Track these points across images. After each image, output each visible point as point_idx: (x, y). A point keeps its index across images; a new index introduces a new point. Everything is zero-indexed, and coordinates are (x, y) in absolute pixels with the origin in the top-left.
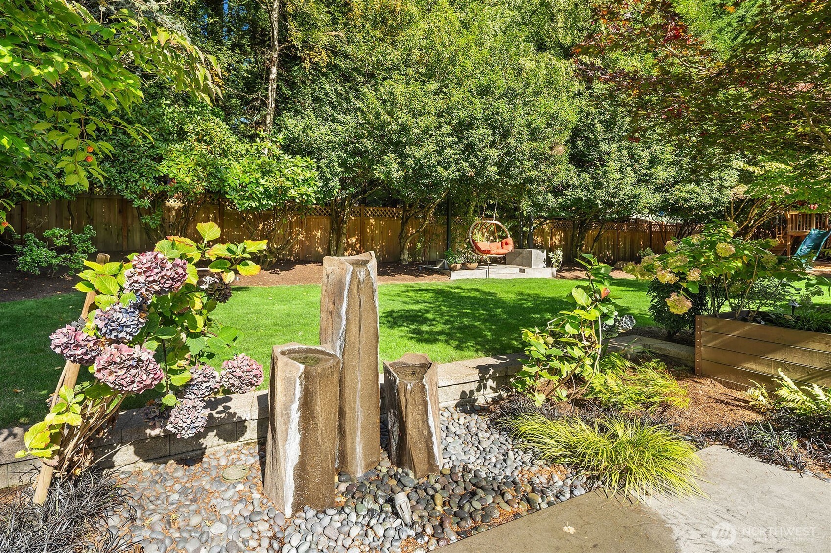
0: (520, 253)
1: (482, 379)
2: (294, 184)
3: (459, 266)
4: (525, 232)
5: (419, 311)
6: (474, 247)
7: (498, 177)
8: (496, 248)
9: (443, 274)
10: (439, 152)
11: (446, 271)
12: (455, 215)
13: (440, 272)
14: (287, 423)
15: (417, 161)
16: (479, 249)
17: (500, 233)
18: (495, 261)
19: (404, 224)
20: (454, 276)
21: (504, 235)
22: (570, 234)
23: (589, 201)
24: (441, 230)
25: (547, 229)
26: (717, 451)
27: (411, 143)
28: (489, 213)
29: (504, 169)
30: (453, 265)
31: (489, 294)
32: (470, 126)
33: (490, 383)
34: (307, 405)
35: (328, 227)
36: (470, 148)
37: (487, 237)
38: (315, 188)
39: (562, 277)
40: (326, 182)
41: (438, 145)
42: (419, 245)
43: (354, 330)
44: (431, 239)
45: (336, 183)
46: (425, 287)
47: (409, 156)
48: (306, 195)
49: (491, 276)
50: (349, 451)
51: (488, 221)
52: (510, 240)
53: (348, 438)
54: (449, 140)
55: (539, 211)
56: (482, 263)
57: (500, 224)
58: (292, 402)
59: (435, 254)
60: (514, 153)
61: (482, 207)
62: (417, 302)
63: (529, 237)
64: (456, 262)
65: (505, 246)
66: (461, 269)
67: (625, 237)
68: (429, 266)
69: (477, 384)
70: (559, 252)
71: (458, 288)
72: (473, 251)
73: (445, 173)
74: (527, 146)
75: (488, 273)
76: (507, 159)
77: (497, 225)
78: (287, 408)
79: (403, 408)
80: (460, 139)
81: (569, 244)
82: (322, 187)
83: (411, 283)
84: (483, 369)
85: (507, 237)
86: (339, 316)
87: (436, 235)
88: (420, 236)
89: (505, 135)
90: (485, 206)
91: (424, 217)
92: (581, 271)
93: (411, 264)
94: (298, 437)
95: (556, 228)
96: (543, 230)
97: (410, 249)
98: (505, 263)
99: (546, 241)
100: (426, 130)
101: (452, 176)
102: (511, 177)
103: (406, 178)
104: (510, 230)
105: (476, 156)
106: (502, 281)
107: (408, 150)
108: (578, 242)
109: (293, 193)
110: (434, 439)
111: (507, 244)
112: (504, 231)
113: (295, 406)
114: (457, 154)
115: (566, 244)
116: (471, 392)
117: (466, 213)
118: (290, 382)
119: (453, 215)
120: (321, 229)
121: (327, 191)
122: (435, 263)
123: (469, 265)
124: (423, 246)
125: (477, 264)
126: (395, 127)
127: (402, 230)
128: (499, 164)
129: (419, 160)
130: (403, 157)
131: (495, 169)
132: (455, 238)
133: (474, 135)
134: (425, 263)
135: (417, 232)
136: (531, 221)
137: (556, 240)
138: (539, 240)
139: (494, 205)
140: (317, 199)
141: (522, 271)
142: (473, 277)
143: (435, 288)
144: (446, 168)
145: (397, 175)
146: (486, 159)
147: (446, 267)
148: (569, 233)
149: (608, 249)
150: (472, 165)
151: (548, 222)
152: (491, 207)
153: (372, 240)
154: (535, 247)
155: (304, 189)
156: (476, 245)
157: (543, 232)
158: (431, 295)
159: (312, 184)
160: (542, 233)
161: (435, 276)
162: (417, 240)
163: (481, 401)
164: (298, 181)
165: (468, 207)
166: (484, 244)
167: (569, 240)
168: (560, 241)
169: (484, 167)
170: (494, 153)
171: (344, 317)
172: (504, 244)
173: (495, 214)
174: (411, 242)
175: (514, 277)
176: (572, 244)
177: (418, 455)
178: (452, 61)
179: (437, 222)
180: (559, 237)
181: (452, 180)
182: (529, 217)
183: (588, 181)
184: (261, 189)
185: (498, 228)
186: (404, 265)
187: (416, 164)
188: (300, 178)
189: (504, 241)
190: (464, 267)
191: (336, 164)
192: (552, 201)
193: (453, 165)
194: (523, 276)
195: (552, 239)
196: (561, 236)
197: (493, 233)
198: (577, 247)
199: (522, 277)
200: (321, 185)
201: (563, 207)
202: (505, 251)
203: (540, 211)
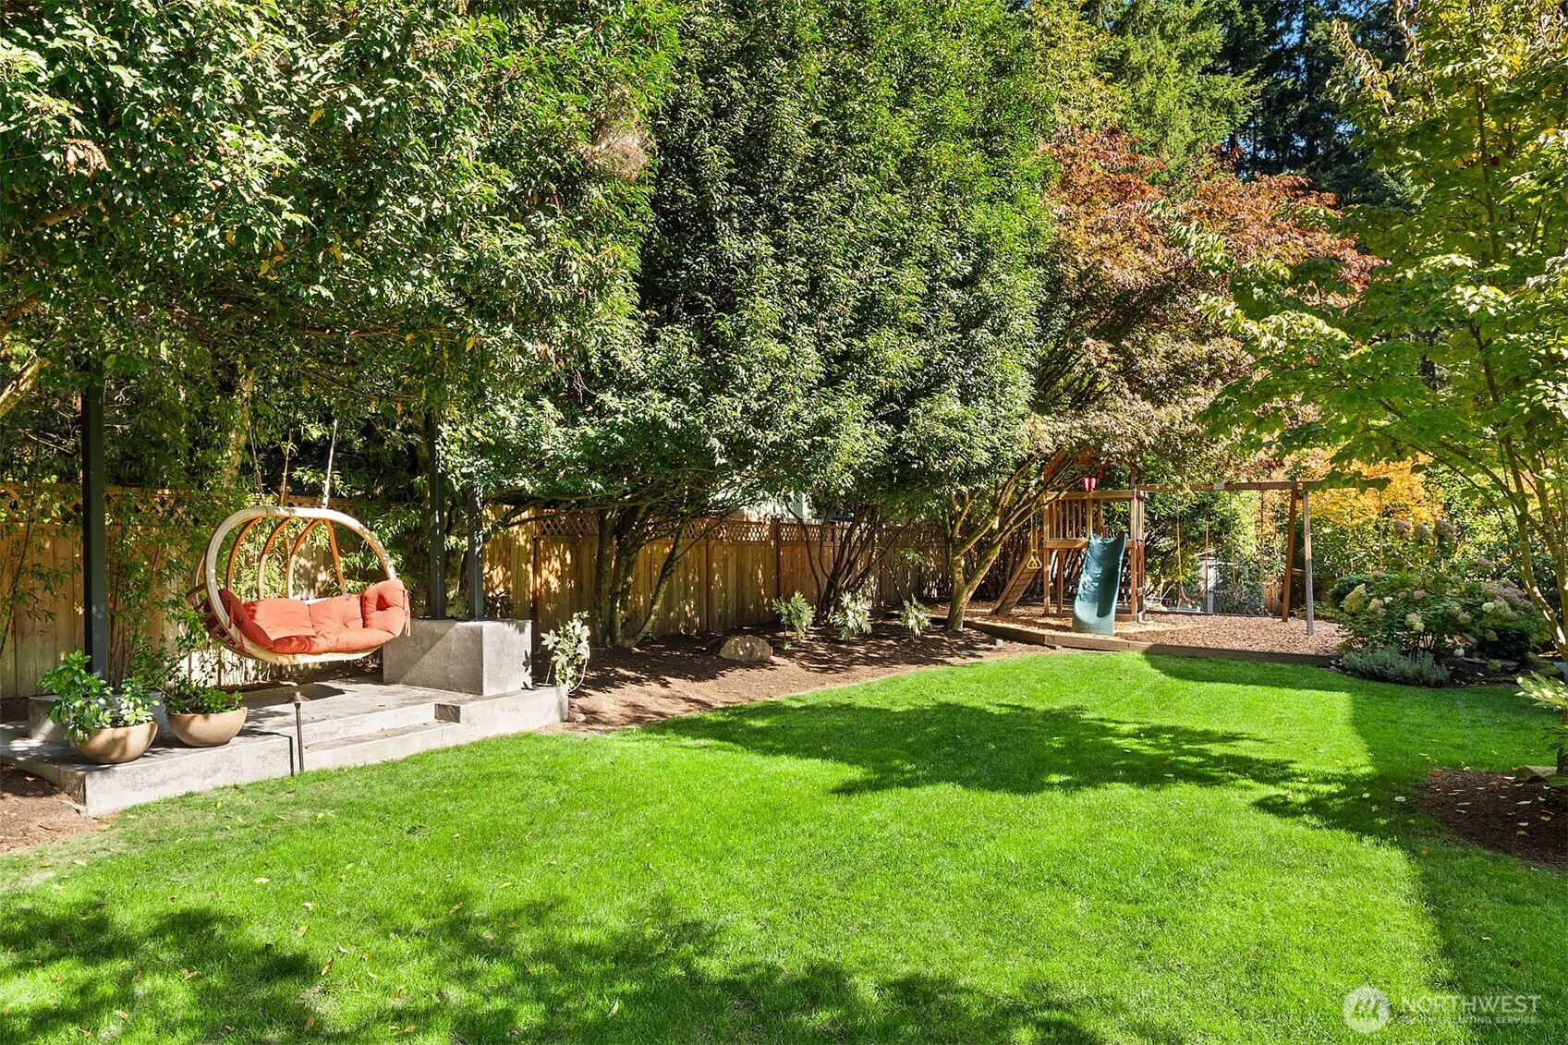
0: (436, 638)
3: (138, 736)
4: (453, 552)
8: (335, 626)
16: (255, 634)
17: (356, 560)
21: (373, 565)
22: (590, 553)
25: (522, 540)
28: (308, 477)
30: (107, 734)
37: (300, 577)
49: (315, 761)
51: (302, 512)
52: (395, 586)
55: (505, 473)
57: (352, 523)
63: (467, 568)
64: (119, 722)
65: (375, 615)
66: (150, 750)
67: (726, 560)
70: (580, 629)
75: (296, 749)
77: (340, 530)
81: (586, 586)
85: (381, 575)
90: (289, 447)
92: (637, 681)
95: (548, 535)
96: (509, 542)
99: (520, 579)
104: (395, 545)
108: (616, 580)
111: (382, 604)
112: (369, 551)
115: (579, 586)
117: (204, 474)
123: (195, 726)
125: (236, 716)
136: (473, 510)
137: (551, 577)
139: (325, 442)
141: (449, 714)
142: (223, 779)
148: (585, 551)
149: (686, 597)
151: (525, 515)
152: (313, 454)
154: (492, 610)
156: (242, 618)
157: (509, 551)
160: (506, 556)
165: (211, 450)
167: (588, 573)
168: (562, 578)
172: (372, 606)
173: (330, 480)
175: (416, 745)
176: (598, 589)
180: (557, 565)
182: (467, 496)
185: (346, 539)
189: (373, 589)
190: (167, 738)
192: (557, 434)
194: (453, 735)
196: (563, 562)
197: (325, 560)
198: (615, 596)
199: (450, 742)
202: (375, 636)
203: (510, 472)
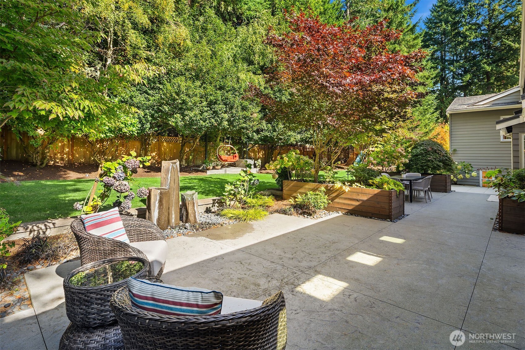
0: (242, 161)
1: (214, 203)
2: (126, 125)
3: (211, 168)
4: (245, 151)
5: (192, 186)
6: (220, 158)
7: (228, 127)
8: (230, 159)
9: (203, 172)
10: (201, 115)
11: (204, 171)
12: (210, 142)
13: (203, 171)
14: (154, 207)
15: (191, 118)
16: (222, 159)
18: (231, 165)
19: (183, 146)
20: (209, 172)
21: (235, 152)
22: (267, 152)
23: (271, 137)
24: (203, 149)
25: (256, 149)
26: (276, 215)
27: (188, 109)
28: (227, 141)
29: (230, 122)
30: (208, 167)
31: (224, 180)
32: (215, 103)
33: (216, 204)
34: (161, 201)
35: (139, 147)
36: (215, 112)
37: (226, 153)
38: (137, 128)
39: (261, 173)
40: (143, 125)
41: (200, 111)
42: (191, 157)
43: (172, 183)
44: (197, 154)
45: (148, 125)
46: (194, 178)
47: (187, 115)
48: (132, 131)
49: (227, 173)
50: (170, 219)
51: (227, 145)
52: (237, 154)
53: (170, 215)
54: (206, 109)
56: (223, 166)
57: (232, 147)
58: (156, 201)
59: (199, 162)
60: (235, 116)
61: (224, 138)
62: (190, 183)
63: (247, 153)
64: (210, 166)
65: (235, 158)
66: (212, 169)
68: (197, 168)
69: (212, 205)
70: (260, 161)
71: (210, 178)
72: (219, 160)
73: (204, 124)
74: (241, 114)
75: (226, 171)
76: (232, 119)
78: (155, 203)
79: (187, 205)
80: (211, 109)
82: (140, 127)
83: (187, 176)
84: (214, 200)
86: (168, 179)
87: (200, 152)
88: (191, 153)
89: (232, 108)
91: (194, 142)
93: (186, 167)
94: (158, 211)
95: (260, 149)
96: (254, 149)
97: (186, 159)
98: (235, 166)
99: (256, 155)
100: (195, 104)
101: (207, 125)
102: (234, 126)
103: (185, 125)
104: (237, 150)
105: (218, 117)
106: (232, 175)
107: (186, 112)
108: (270, 156)
109: (125, 130)
110: (196, 214)
111: (235, 157)
112: (234, 150)
113: (157, 202)
114: (209, 115)
115: (265, 157)
116: (210, 208)
117: (216, 141)
118: (156, 196)
119: (208, 141)
120: (135, 148)
121: (142, 129)
122: (199, 166)
123: (216, 167)
124: (193, 158)
125: (220, 167)
126: (180, 102)
127: (182, 149)
128: (228, 121)
129: (192, 118)
130: (183, 115)
131: (226, 123)
132: (209, 154)
133: (217, 107)
134: (194, 166)
135: (190, 150)
136: (247, 145)
137: (261, 155)
138: (252, 154)
139: (229, 137)
140: (138, 133)
142: (219, 173)
143: (199, 178)
144: (204, 122)
145: (180, 124)
146: (222, 118)
147: (205, 168)
150: (216, 121)
151: (256, 146)
153: (165, 154)
154: (249, 158)
155: (131, 128)
156: (220, 157)
158: (197, 180)
159: (135, 126)
160: (254, 151)
161: (199, 173)
162: (189, 155)
163: (213, 210)
164: (128, 124)
165: (217, 138)
166: (224, 156)
167: (266, 155)
168: (262, 155)
169: (221, 122)
170: (226, 116)
171: (169, 179)
173: (230, 141)
174: (186, 156)
175: (238, 173)
177: (191, 218)
178: (208, 72)
179: (200, 145)
181: (207, 127)
182: (246, 143)
183: (271, 128)
184: (107, 128)
185: (232, 149)
186: (183, 168)
187: (190, 119)
188: (129, 123)
189: (234, 155)
190: (214, 168)
191: (149, 116)
192: (256, 137)
193: (208, 120)
195: (258, 154)
196: (263, 153)
197: (229, 151)
198: (270, 158)
200: (140, 126)
201: (261, 139)
202: (234, 160)
